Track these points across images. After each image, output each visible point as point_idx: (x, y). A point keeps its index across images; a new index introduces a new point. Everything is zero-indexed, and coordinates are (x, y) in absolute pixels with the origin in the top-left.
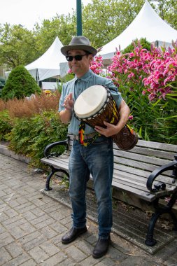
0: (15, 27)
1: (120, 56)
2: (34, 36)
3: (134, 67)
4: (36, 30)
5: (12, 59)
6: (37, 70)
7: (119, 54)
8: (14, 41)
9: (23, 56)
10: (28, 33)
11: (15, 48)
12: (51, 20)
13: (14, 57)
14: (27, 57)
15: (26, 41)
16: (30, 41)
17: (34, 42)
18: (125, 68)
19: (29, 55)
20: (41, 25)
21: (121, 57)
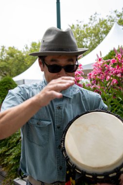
0: (10, 48)
1: (101, 62)
2: (24, 55)
3: (116, 73)
4: (25, 50)
5: (5, 72)
6: (24, 80)
7: (100, 60)
8: (7, 59)
9: (14, 70)
10: (19, 52)
11: (8, 64)
12: (38, 43)
13: (7, 71)
14: (17, 70)
15: (17, 58)
16: (21, 58)
17: (23, 59)
18: (107, 75)
19: (19, 69)
20: (30, 47)
21: (103, 64)
